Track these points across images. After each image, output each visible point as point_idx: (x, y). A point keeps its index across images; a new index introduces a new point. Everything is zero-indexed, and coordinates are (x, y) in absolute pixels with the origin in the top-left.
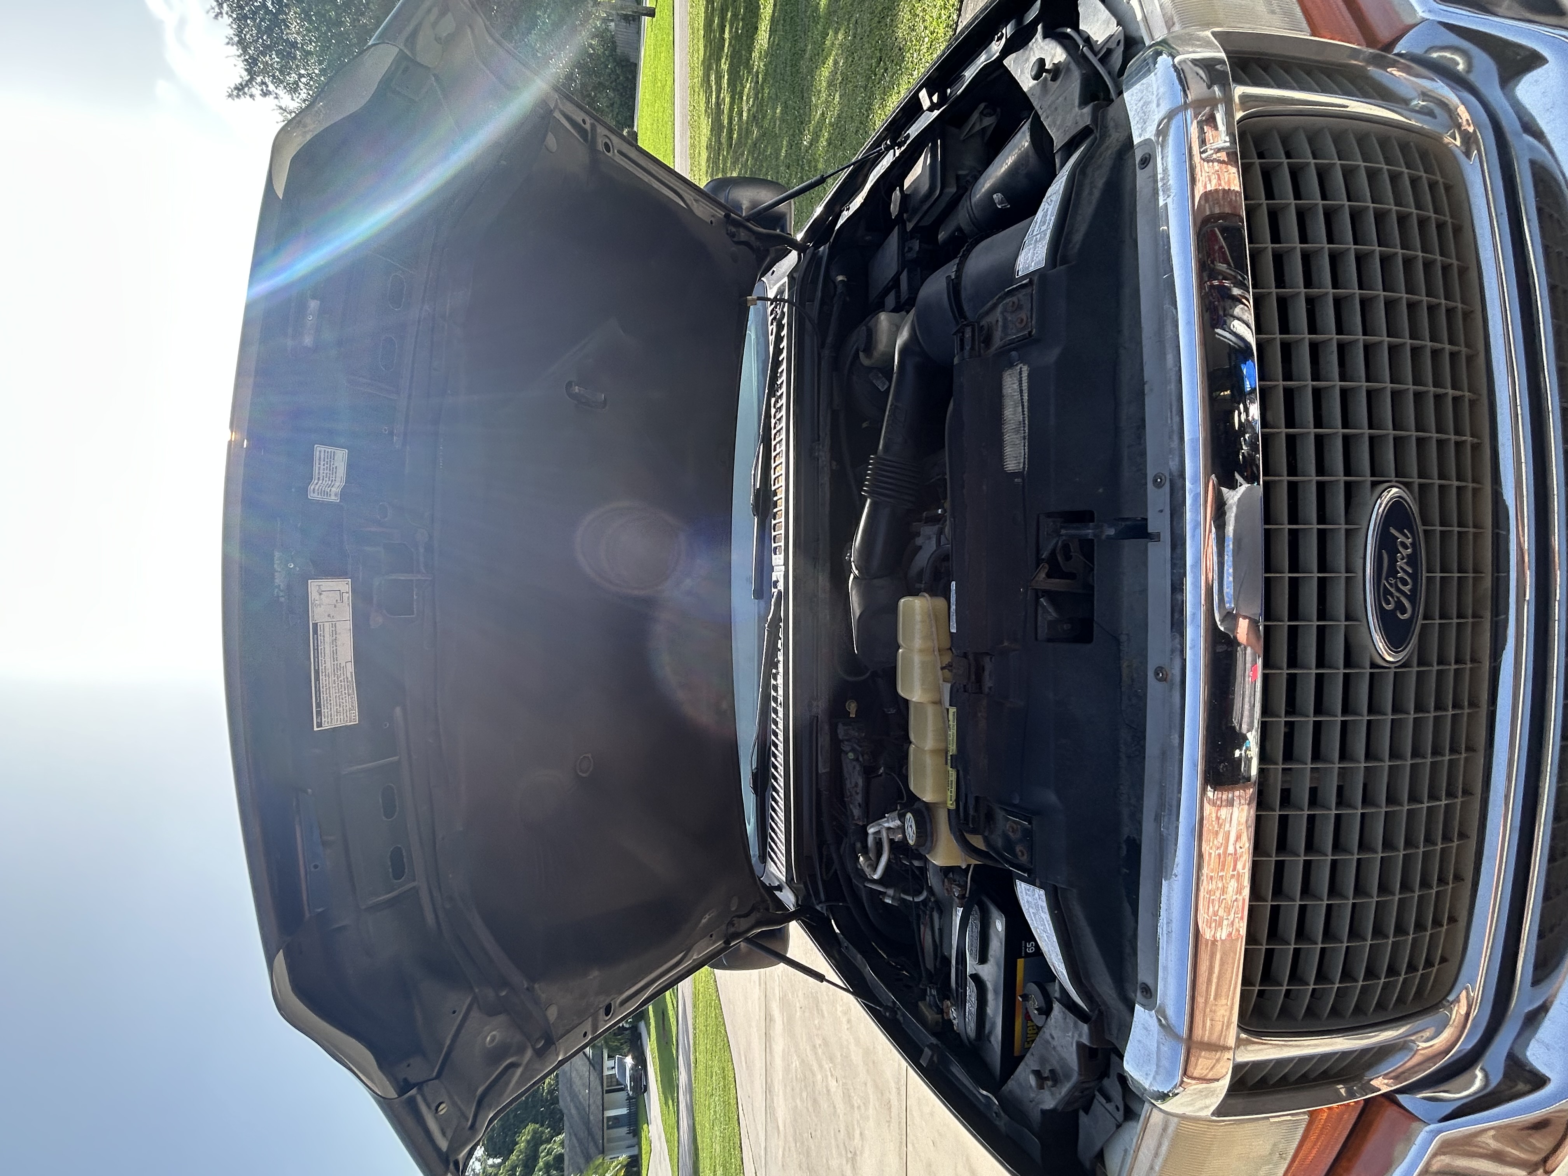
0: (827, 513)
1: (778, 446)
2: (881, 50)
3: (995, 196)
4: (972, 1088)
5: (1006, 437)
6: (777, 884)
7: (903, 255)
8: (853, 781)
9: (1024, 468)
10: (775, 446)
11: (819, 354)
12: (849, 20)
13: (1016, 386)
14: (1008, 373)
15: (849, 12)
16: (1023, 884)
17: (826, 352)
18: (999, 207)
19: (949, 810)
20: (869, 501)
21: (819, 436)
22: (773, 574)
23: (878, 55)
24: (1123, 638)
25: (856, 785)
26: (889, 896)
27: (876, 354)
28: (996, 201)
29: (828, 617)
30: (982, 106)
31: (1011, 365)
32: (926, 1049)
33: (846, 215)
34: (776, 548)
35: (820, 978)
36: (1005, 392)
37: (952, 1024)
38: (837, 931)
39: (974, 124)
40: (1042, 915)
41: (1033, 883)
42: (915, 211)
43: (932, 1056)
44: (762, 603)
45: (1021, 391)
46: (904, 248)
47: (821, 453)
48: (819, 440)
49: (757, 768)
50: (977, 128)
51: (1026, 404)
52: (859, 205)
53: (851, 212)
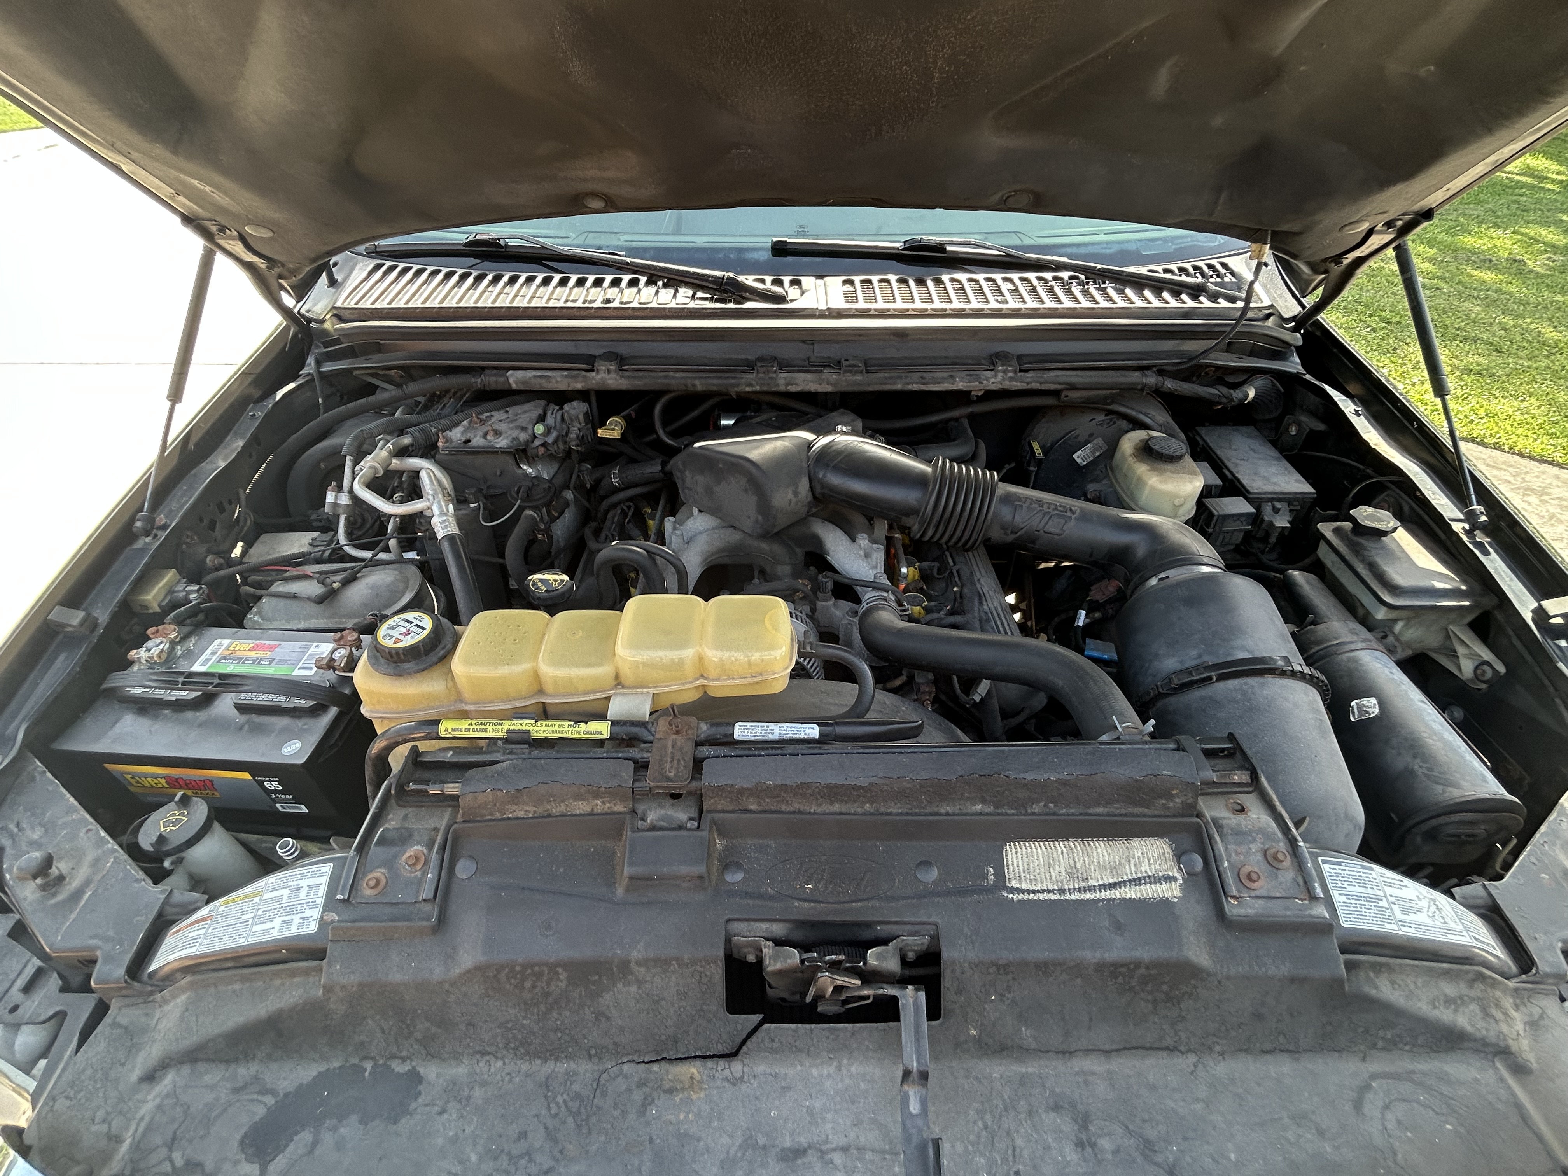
0: (910, 387)
1: (1010, 286)
2: (1398, 323)
3: (1373, 701)
4: (24, 712)
5: (1060, 847)
6: (339, 277)
7: (1271, 500)
8: (503, 427)
9: (1013, 890)
10: (1010, 280)
11: (1148, 368)
12: (1443, 278)
13: (1146, 869)
14: (1167, 849)
15: (1451, 279)
16: (324, 881)
17: (1152, 379)
18: (1353, 703)
19: (437, 722)
20: (929, 470)
21: (1027, 371)
22: (813, 279)
23: (1394, 320)
24: (737, 1067)
25: (498, 433)
26: (336, 497)
27: (1142, 469)
28: (1364, 701)
29: (748, 389)
30: (1501, 669)
31: (1179, 856)
32: (81, 614)
33: (1348, 407)
34: (851, 283)
35: (176, 394)
36: (1136, 842)
37: (138, 646)
38: (280, 394)
39: (1467, 646)
40: (277, 922)
41: (330, 903)
42: (1357, 550)
43: (70, 626)
44: (766, 255)
45: (1137, 881)
46: (1280, 500)
47: (1000, 375)
48: (1021, 371)
49: (507, 245)
50: (1461, 650)
51: (1117, 894)
52: (1365, 437)
53: (1353, 419)
